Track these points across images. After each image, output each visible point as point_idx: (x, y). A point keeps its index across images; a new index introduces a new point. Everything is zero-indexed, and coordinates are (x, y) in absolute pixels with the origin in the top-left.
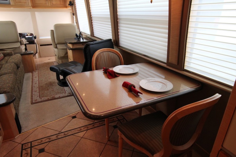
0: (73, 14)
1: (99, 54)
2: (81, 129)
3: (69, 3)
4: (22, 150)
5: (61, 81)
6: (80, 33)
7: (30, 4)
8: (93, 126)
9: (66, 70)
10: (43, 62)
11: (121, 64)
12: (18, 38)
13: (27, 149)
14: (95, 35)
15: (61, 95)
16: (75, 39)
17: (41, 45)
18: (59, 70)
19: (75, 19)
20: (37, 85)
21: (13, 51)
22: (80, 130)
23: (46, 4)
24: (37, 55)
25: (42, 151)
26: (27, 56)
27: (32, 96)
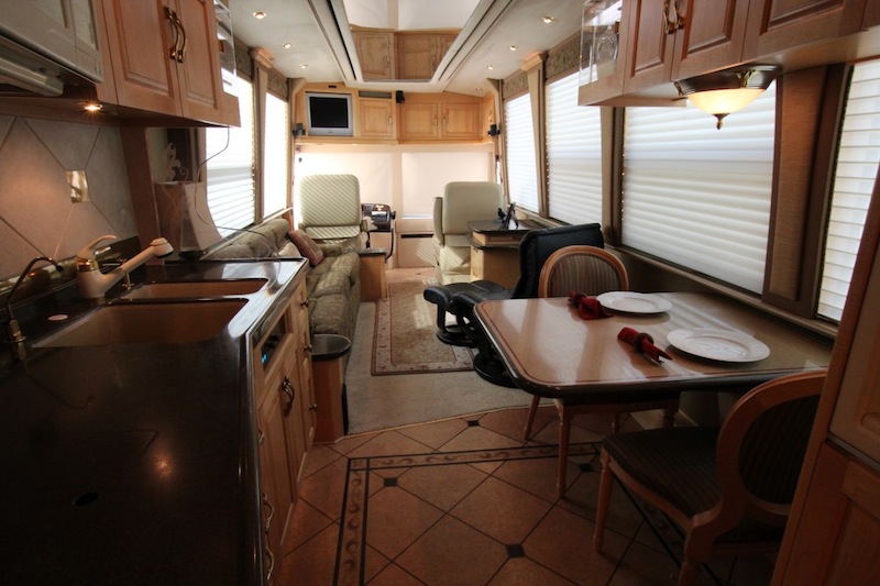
0: (497, 158)
1: (561, 260)
2: (489, 456)
3: (489, 129)
4: (349, 470)
5: (448, 330)
6: (512, 208)
7: (395, 135)
8: (523, 453)
9: (467, 299)
10: (402, 281)
11: (620, 289)
12: (358, 217)
13: (359, 472)
14: (552, 215)
15: (444, 365)
16: (495, 222)
17: (403, 236)
18: (446, 299)
19: (498, 171)
20: (386, 334)
21: (344, 244)
22: (487, 456)
23: (431, 133)
24: (390, 260)
25: (390, 482)
26: (370, 260)
27: (374, 357)
